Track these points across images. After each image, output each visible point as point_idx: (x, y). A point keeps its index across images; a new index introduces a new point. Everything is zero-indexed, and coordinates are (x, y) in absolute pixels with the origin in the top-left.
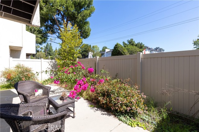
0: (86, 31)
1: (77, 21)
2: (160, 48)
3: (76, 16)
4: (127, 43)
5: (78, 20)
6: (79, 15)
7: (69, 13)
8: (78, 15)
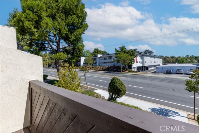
0: (79, 48)
1: (70, 41)
2: (149, 50)
3: (69, 37)
4: (119, 49)
5: (72, 40)
6: (73, 34)
7: (62, 35)
8: (71, 35)
